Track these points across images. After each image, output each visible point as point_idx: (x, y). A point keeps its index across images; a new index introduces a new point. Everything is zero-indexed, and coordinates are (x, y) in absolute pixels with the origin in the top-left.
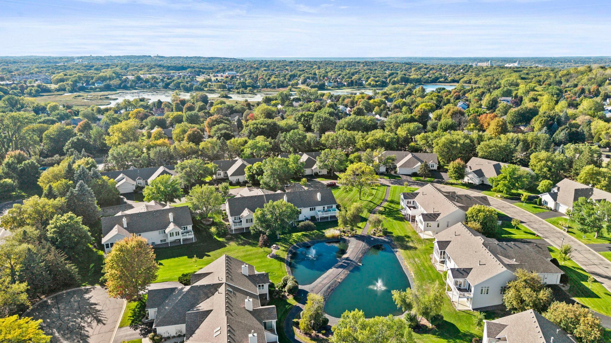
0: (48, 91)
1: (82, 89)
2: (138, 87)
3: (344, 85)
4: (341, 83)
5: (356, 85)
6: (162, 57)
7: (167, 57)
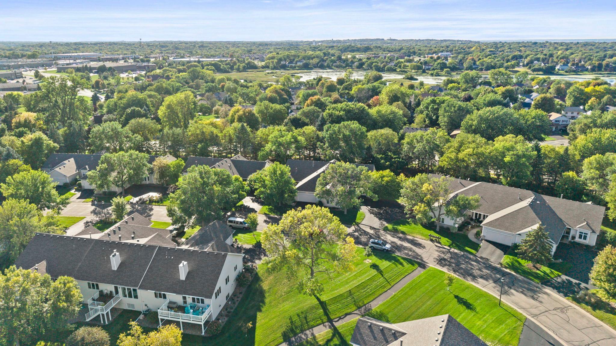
0: (255, 67)
1: (284, 67)
2: (335, 66)
3: (587, 70)
4: (583, 66)
5: (606, 70)
6: (394, 40)
7: (399, 40)
